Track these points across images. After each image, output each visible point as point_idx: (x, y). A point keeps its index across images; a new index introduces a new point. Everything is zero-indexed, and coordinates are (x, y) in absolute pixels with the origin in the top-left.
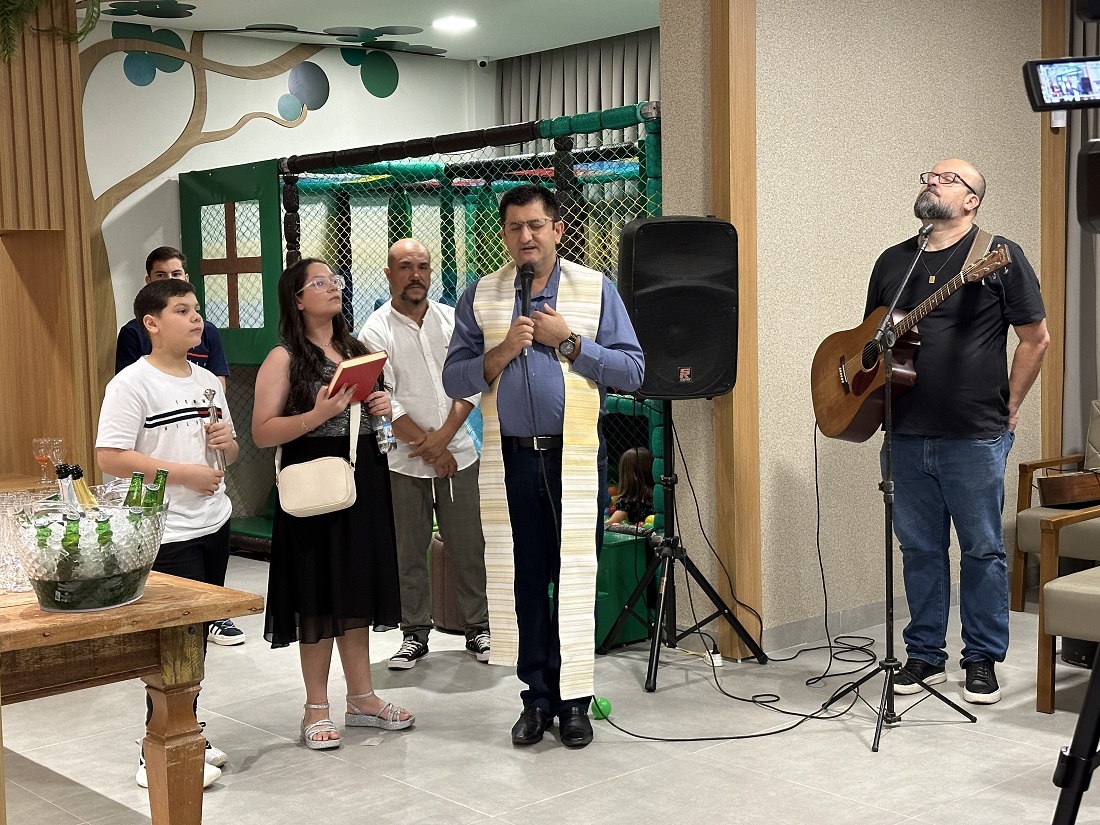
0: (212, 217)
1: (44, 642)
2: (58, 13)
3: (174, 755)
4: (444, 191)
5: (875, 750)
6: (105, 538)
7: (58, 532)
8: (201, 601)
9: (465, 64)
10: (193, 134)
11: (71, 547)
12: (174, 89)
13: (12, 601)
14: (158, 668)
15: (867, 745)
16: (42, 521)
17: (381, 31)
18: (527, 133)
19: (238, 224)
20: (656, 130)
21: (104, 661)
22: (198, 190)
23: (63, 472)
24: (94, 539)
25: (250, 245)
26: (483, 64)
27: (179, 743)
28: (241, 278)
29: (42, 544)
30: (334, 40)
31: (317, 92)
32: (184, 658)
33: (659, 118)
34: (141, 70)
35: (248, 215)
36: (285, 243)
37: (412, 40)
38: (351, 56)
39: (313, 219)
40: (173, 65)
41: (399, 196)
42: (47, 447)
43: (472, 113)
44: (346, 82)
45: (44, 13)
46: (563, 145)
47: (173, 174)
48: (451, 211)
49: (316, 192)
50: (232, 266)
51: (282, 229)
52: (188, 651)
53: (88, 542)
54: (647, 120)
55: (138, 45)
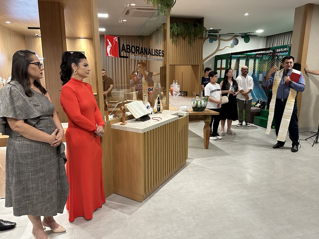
0: (219, 62)
1: (193, 115)
2: (201, 35)
3: (207, 130)
4: (255, 58)
5: (312, 146)
6: (201, 103)
7: (196, 102)
8: (212, 112)
9: (261, 37)
10: (218, 50)
11: (197, 104)
12: (216, 43)
13: (190, 110)
14: (206, 120)
15: (311, 145)
16: (194, 101)
17: (247, 33)
18: (269, 49)
19: (223, 63)
20: (290, 49)
21: (200, 118)
22: (218, 58)
23: (197, 95)
24: (200, 104)
25: (224, 66)
26: (264, 37)
27: (208, 129)
28: (222, 70)
29: (194, 104)
30: (240, 35)
31: (237, 43)
32: (209, 119)
33: (291, 47)
34: (211, 41)
35: (224, 61)
36: (229, 66)
37: (252, 34)
38: (242, 37)
39: (234, 62)
40: (216, 40)
41: (247, 58)
42: (194, 93)
43: (261, 45)
44: (241, 41)
45: (199, 35)
46: (274, 51)
47: (214, 56)
48: (256, 60)
49: (234, 58)
50: (221, 69)
51: (229, 64)
52: (209, 118)
53: (199, 104)
54: (289, 47)
55: (211, 37)
